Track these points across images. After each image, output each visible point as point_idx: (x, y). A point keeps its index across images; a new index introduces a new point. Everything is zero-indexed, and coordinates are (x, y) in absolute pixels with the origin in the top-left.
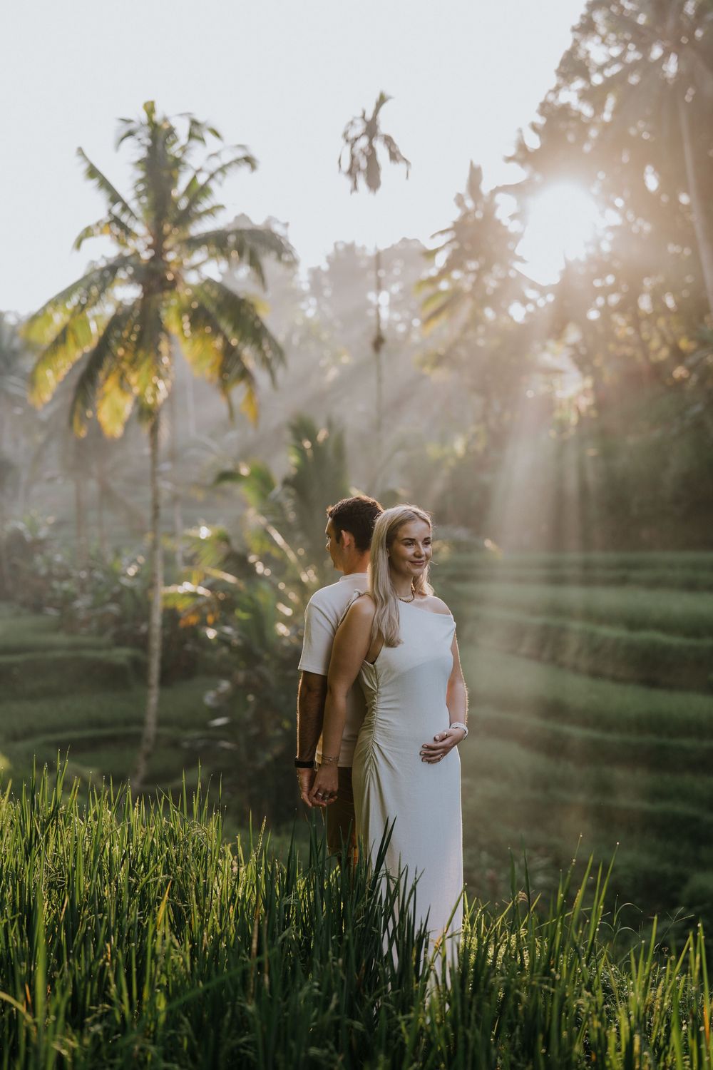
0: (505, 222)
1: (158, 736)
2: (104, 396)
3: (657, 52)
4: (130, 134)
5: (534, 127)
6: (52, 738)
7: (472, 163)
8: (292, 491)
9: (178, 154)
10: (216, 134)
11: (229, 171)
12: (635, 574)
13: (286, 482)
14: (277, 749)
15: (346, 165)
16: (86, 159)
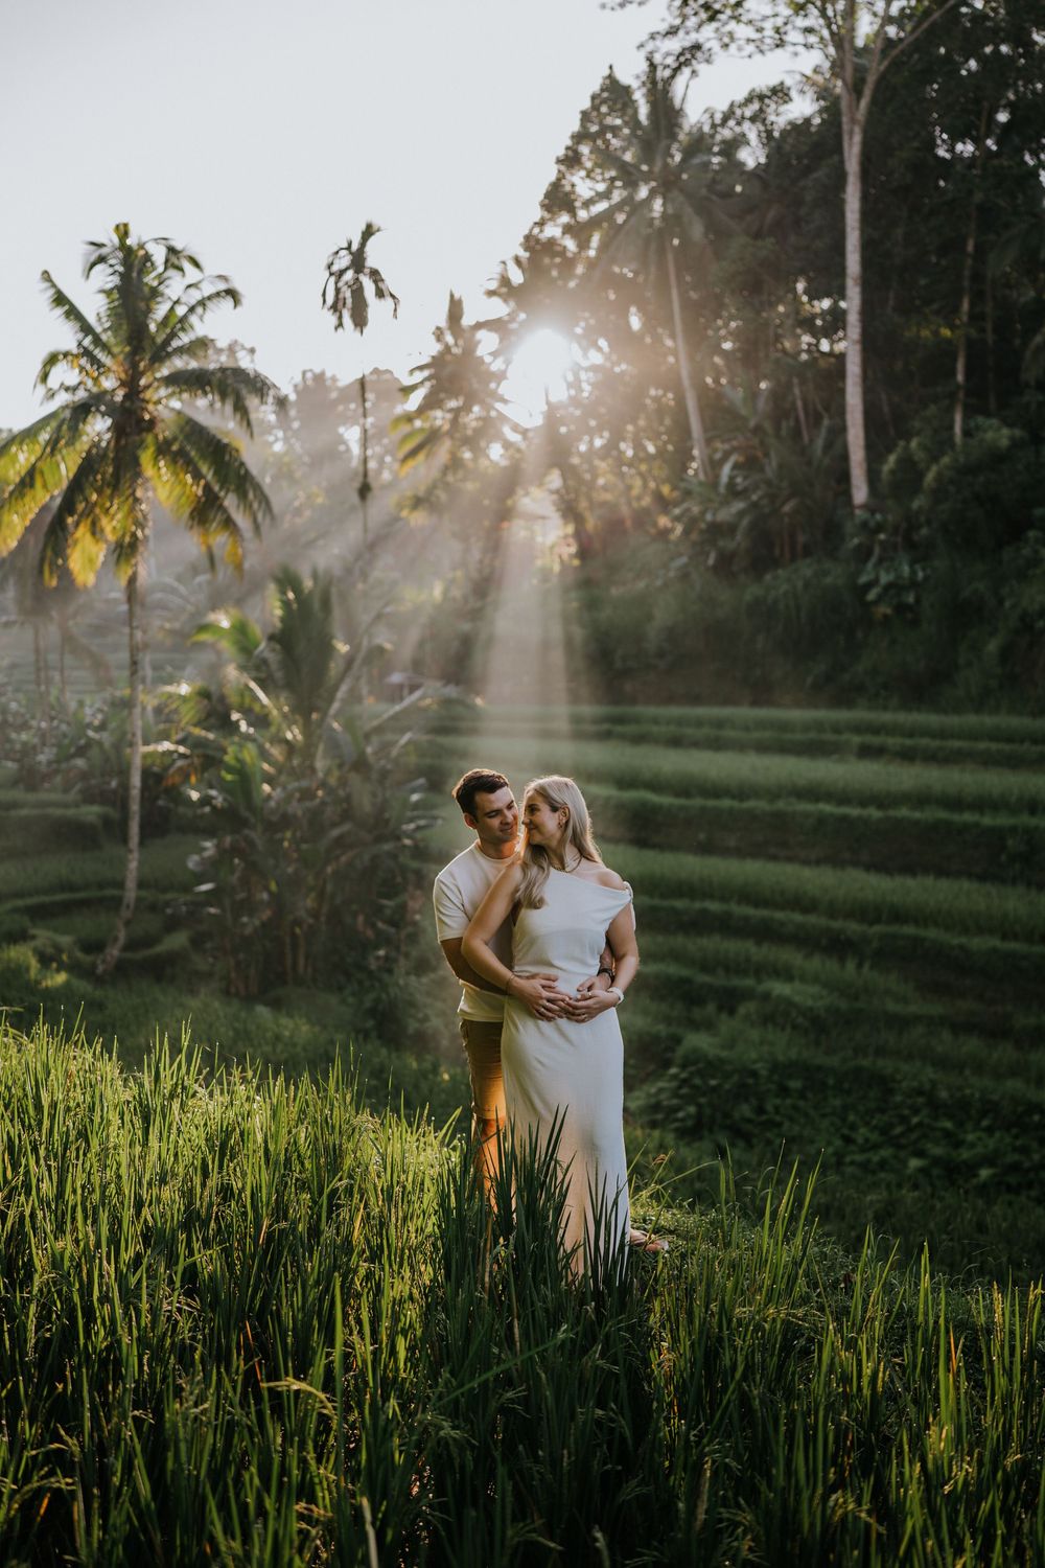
0: (488, 359)
1: (139, 900)
2: (76, 542)
3: (643, 192)
4: (102, 259)
5: (518, 261)
6: (20, 903)
7: (452, 296)
8: (278, 647)
9: (155, 283)
10: (196, 264)
11: (210, 305)
12: (619, 729)
13: (272, 638)
14: (266, 914)
15: (330, 299)
16: (54, 285)
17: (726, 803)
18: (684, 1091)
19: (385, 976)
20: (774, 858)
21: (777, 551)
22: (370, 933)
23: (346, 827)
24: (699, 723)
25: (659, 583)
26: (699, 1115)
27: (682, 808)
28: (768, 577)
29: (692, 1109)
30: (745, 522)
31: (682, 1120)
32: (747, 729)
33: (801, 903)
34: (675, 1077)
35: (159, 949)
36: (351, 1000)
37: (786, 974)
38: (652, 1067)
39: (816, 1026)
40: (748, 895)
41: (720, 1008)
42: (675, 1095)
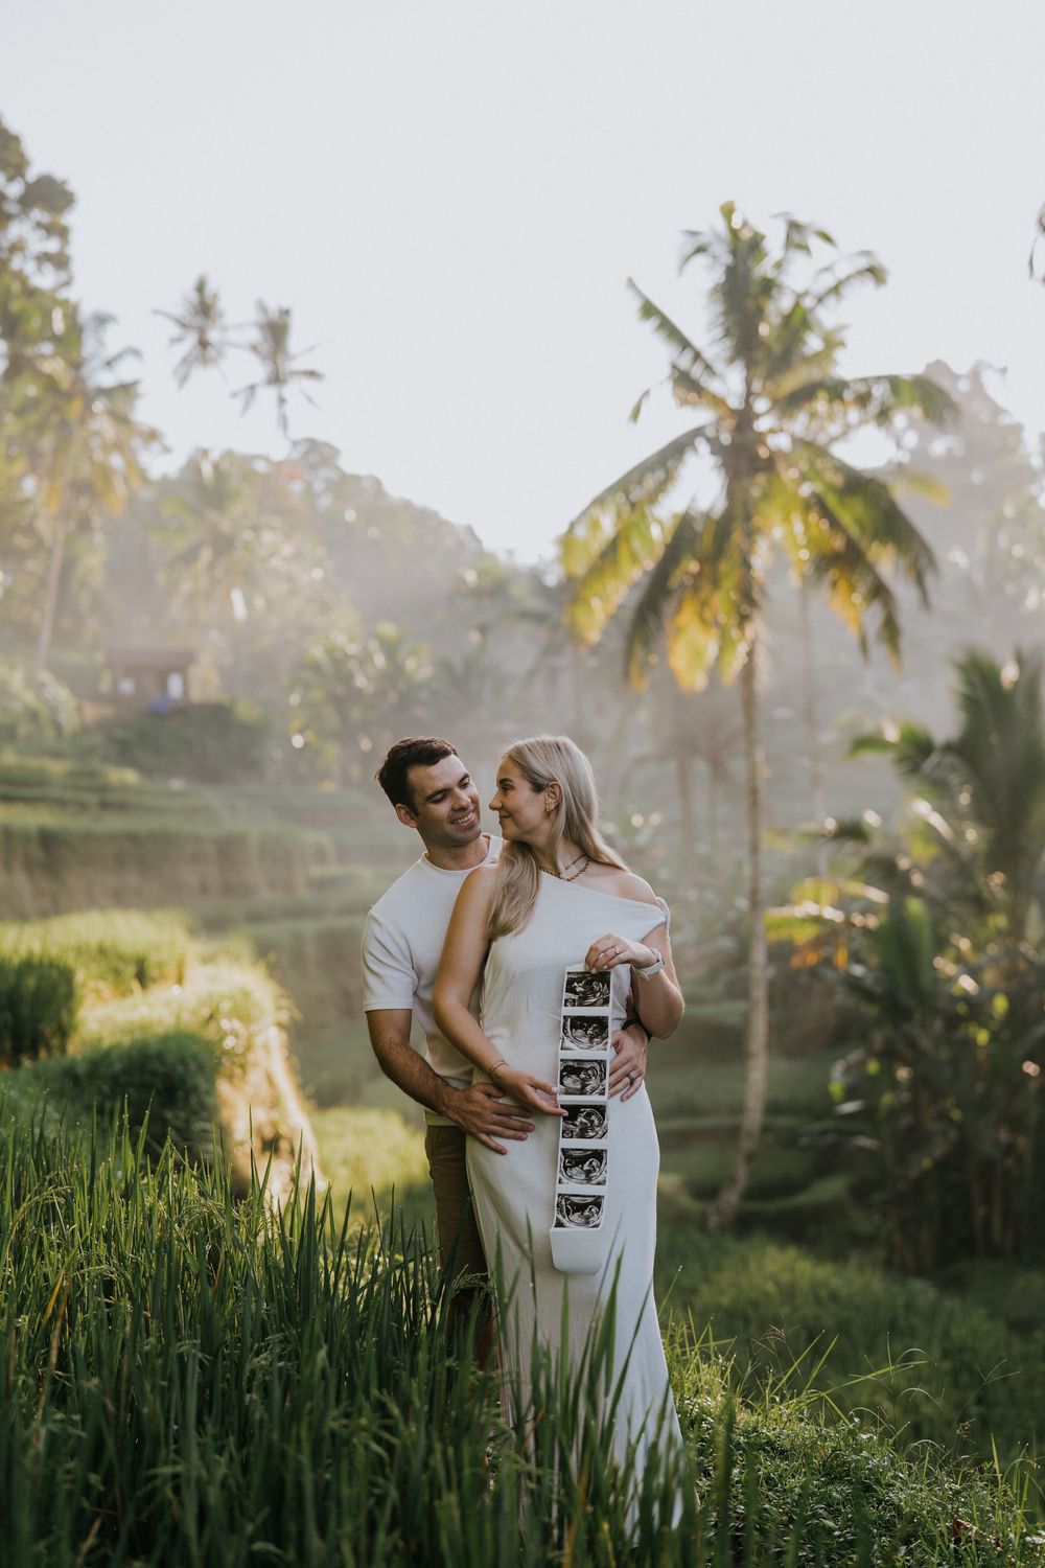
1: (766, 1129)
2: (678, 631)
4: (701, 250)
9: (770, 273)
10: (827, 238)
11: (846, 291)
13: (947, 748)
14: (939, 1149)
16: (639, 293)
35: (804, 1199)
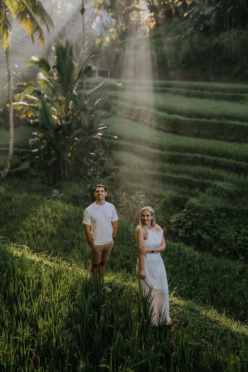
13: (54, 67)
14: (55, 159)
17: (204, 120)
18: (188, 217)
19: (94, 178)
20: (219, 139)
21: (225, 25)
22: (88, 164)
23: (80, 130)
24: (196, 88)
25: (183, 36)
26: (193, 224)
27: (189, 121)
28: (221, 35)
29: (190, 223)
30: (214, 15)
31: (188, 226)
32: (212, 91)
33: (226, 155)
34: (185, 212)
36: (83, 186)
37: (221, 179)
38: (178, 208)
39: (230, 196)
40: (210, 152)
41: (200, 190)
42: (185, 218)
